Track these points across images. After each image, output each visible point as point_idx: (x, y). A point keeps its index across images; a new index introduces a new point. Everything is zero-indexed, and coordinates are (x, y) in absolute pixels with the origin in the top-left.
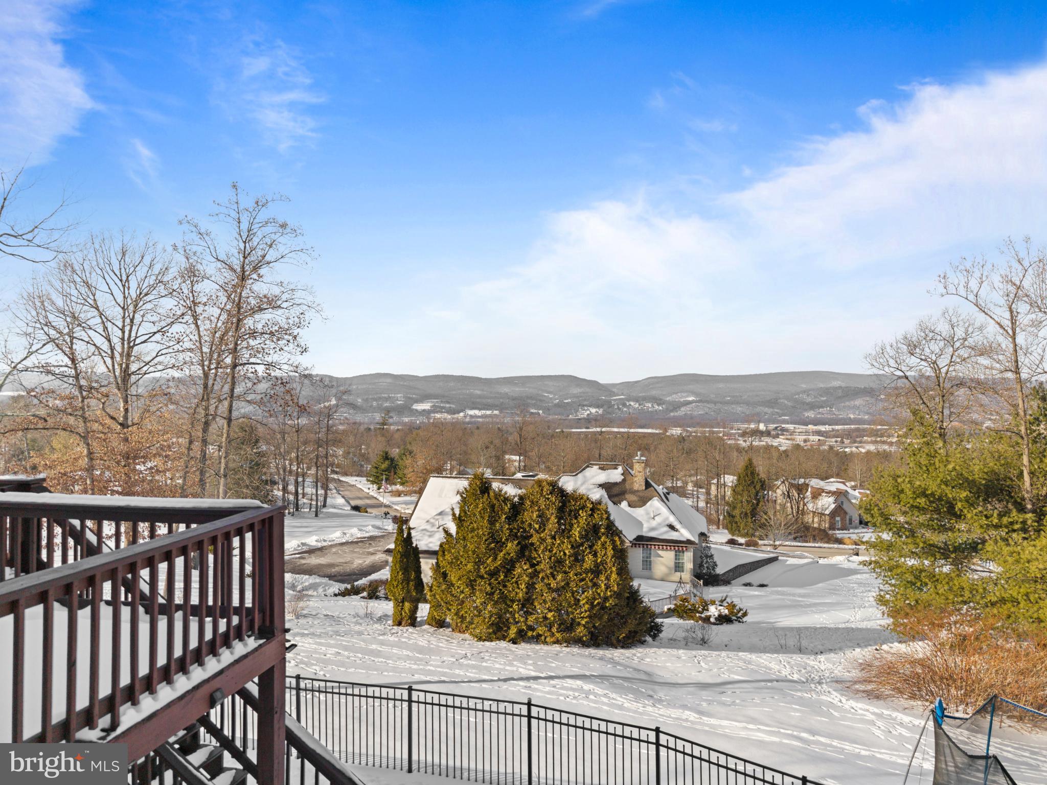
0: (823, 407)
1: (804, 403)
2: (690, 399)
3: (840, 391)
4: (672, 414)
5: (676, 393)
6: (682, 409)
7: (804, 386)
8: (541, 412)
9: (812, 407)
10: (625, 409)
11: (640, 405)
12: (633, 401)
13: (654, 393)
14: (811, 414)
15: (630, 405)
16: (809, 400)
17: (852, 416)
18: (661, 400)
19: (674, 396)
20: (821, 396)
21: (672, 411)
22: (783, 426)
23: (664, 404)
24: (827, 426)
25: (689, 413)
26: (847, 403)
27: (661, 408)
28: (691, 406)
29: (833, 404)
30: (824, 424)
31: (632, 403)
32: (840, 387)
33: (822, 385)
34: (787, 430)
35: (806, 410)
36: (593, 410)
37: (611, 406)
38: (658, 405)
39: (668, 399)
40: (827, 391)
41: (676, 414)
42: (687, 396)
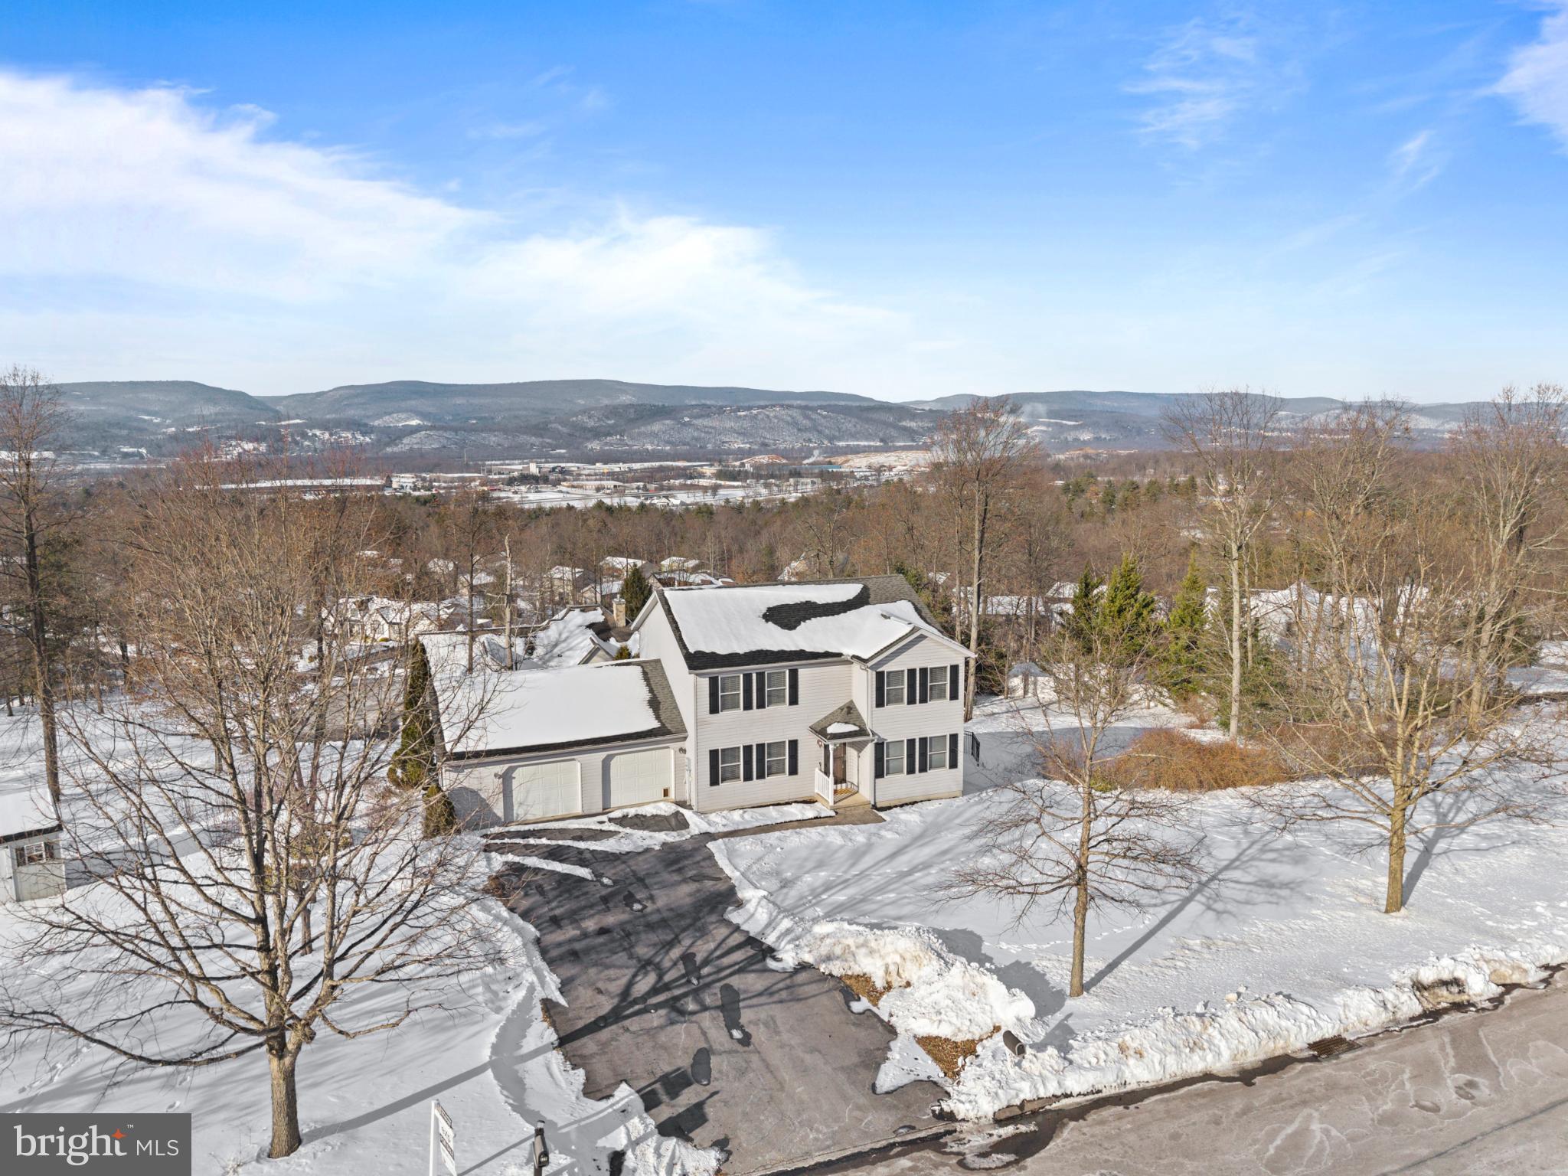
0: (609, 434)
1: (585, 429)
2: (414, 422)
3: (632, 410)
4: (389, 450)
5: (390, 414)
6: (405, 441)
7: (582, 402)
8: (143, 451)
9: (597, 434)
10: (306, 443)
11: (331, 435)
12: (319, 428)
13: (352, 413)
14: (595, 445)
15: (315, 435)
16: (591, 423)
17: (650, 448)
18: (366, 425)
19: (386, 418)
20: (608, 418)
21: (388, 445)
22: (563, 465)
23: (372, 432)
24: (621, 465)
25: (416, 446)
26: (643, 429)
27: (368, 439)
28: (418, 435)
29: (624, 431)
30: (617, 461)
31: (318, 433)
32: (632, 405)
33: (606, 402)
34: (570, 473)
35: (588, 439)
36: (249, 446)
37: (281, 439)
38: (364, 434)
39: (376, 423)
40: (613, 411)
41: (396, 449)
42: (408, 419)
